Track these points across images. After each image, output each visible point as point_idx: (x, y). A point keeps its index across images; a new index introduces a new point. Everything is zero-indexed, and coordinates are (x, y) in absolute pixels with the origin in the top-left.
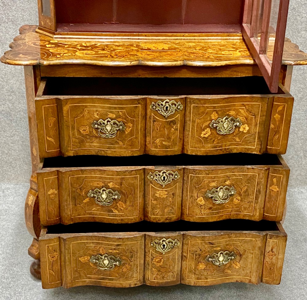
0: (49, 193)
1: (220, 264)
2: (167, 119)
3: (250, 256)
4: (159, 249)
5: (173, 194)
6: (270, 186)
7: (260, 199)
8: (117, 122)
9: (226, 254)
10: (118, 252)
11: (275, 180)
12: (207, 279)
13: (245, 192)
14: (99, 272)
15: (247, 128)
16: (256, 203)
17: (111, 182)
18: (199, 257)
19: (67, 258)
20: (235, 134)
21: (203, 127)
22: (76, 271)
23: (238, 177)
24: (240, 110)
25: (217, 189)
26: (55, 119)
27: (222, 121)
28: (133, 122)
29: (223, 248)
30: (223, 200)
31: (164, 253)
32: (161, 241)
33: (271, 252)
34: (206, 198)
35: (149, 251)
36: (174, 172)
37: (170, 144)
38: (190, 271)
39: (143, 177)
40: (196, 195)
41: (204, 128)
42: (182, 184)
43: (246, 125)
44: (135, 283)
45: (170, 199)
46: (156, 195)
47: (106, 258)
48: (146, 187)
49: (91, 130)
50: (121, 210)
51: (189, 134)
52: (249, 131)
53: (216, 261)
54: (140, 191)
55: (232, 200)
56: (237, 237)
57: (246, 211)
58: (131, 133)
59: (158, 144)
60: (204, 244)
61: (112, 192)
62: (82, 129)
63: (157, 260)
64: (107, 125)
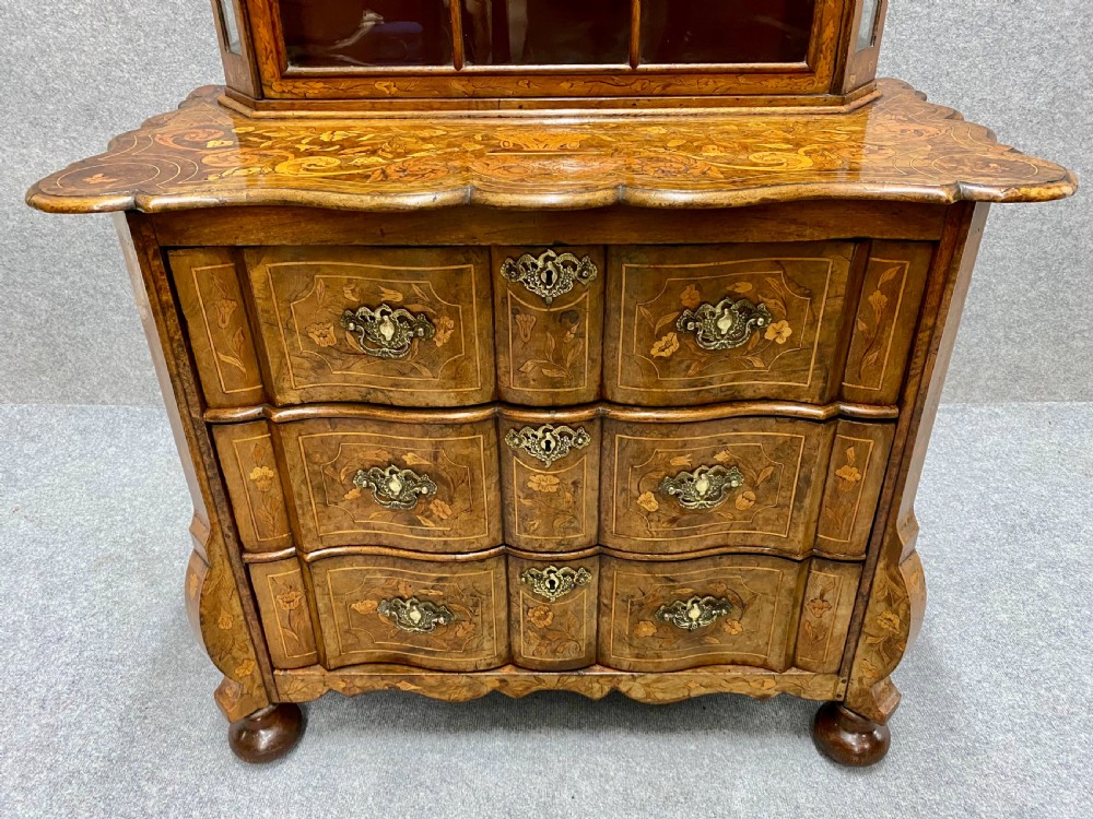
0: (253, 476)
1: (691, 626)
2: (550, 306)
3: (768, 608)
4: (543, 590)
5: (574, 483)
6: (838, 467)
7: (807, 502)
8: (409, 316)
9: (707, 603)
10: (441, 593)
11: (851, 452)
12: (659, 657)
13: (768, 480)
14: (402, 636)
15: (787, 332)
16: (798, 508)
17: (408, 451)
18: (639, 609)
19: (320, 605)
20: (750, 348)
21: (657, 328)
22: (348, 631)
23: (749, 441)
24: (769, 279)
25: (692, 472)
26: (234, 304)
27: (713, 314)
28: (453, 314)
29: (700, 590)
30: (707, 499)
31: (553, 599)
32: (545, 572)
33: (819, 601)
34: (661, 495)
35: (518, 593)
36: (575, 430)
37: (563, 374)
38: (620, 639)
39: (493, 439)
40: (634, 486)
41: (660, 331)
42: (597, 458)
43: (787, 324)
44: (489, 661)
45: (568, 495)
46: (530, 485)
47: (414, 608)
48: (503, 464)
49: (341, 336)
50: (442, 519)
51: (616, 349)
52: (791, 340)
53: (683, 619)
54: (488, 476)
55: (732, 500)
56: (736, 564)
57: (769, 528)
58: (453, 344)
59: (531, 375)
60: (652, 581)
61: (416, 477)
62: (317, 333)
63: (537, 614)
64: (382, 322)
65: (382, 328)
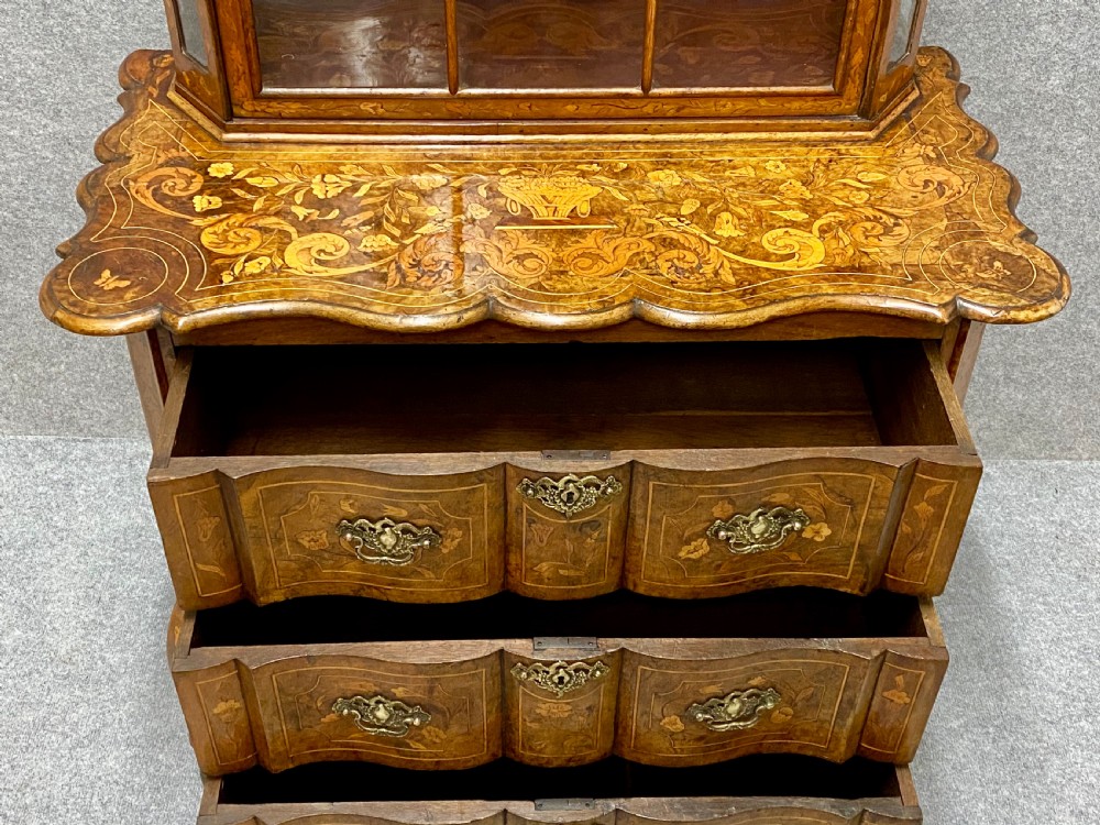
0: (216, 711)
2: (571, 518)
5: (589, 708)
6: (885, 689)
8: (414, 529)
11: (899, 679)
13: (808, 699)
15: (826, 532)
17: (399, 686)
21: (686, 535)
24: (806, 489)
25: (723, 698)
26: (217, 519)
27: (746, 523)
28: (463, 526)
30: (739, 720)
34: (688, 720)
40: (657, 710)
41: (688, 538)
43: (826, 525)
45: (581, 719)
46: (538, 711)
49: (335, 540)
54: (489, 700)
58: (460, 551)
59: (546, 575)
61: (405, 707)
62: (308, 539)
64: (383, 533)
65: (383, 538)
